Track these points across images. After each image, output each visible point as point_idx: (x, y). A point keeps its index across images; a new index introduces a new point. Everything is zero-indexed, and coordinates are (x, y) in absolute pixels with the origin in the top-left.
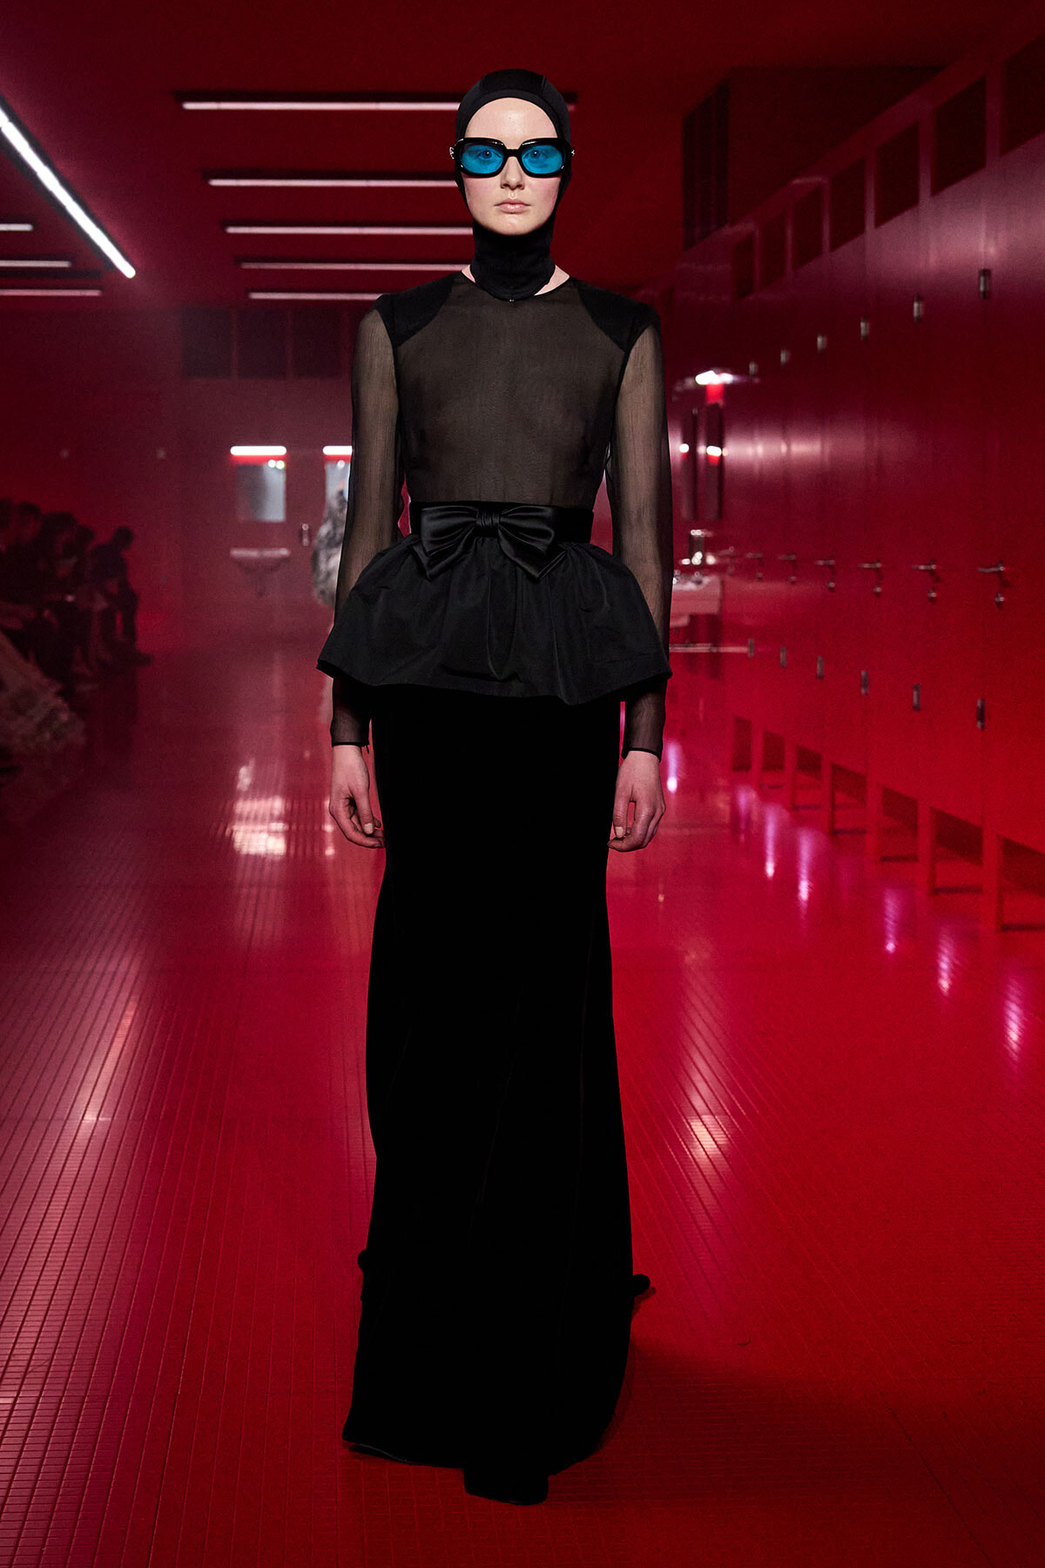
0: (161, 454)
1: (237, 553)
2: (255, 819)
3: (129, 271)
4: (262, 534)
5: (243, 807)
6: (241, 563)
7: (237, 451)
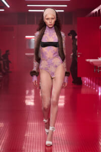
0: (14, 37)
1: (27, 54)
2: (29, 99)
3: (8, 6)
4: (30, 51)
5: (27, 97)
6: (27, 56)
7: (27, 37)
